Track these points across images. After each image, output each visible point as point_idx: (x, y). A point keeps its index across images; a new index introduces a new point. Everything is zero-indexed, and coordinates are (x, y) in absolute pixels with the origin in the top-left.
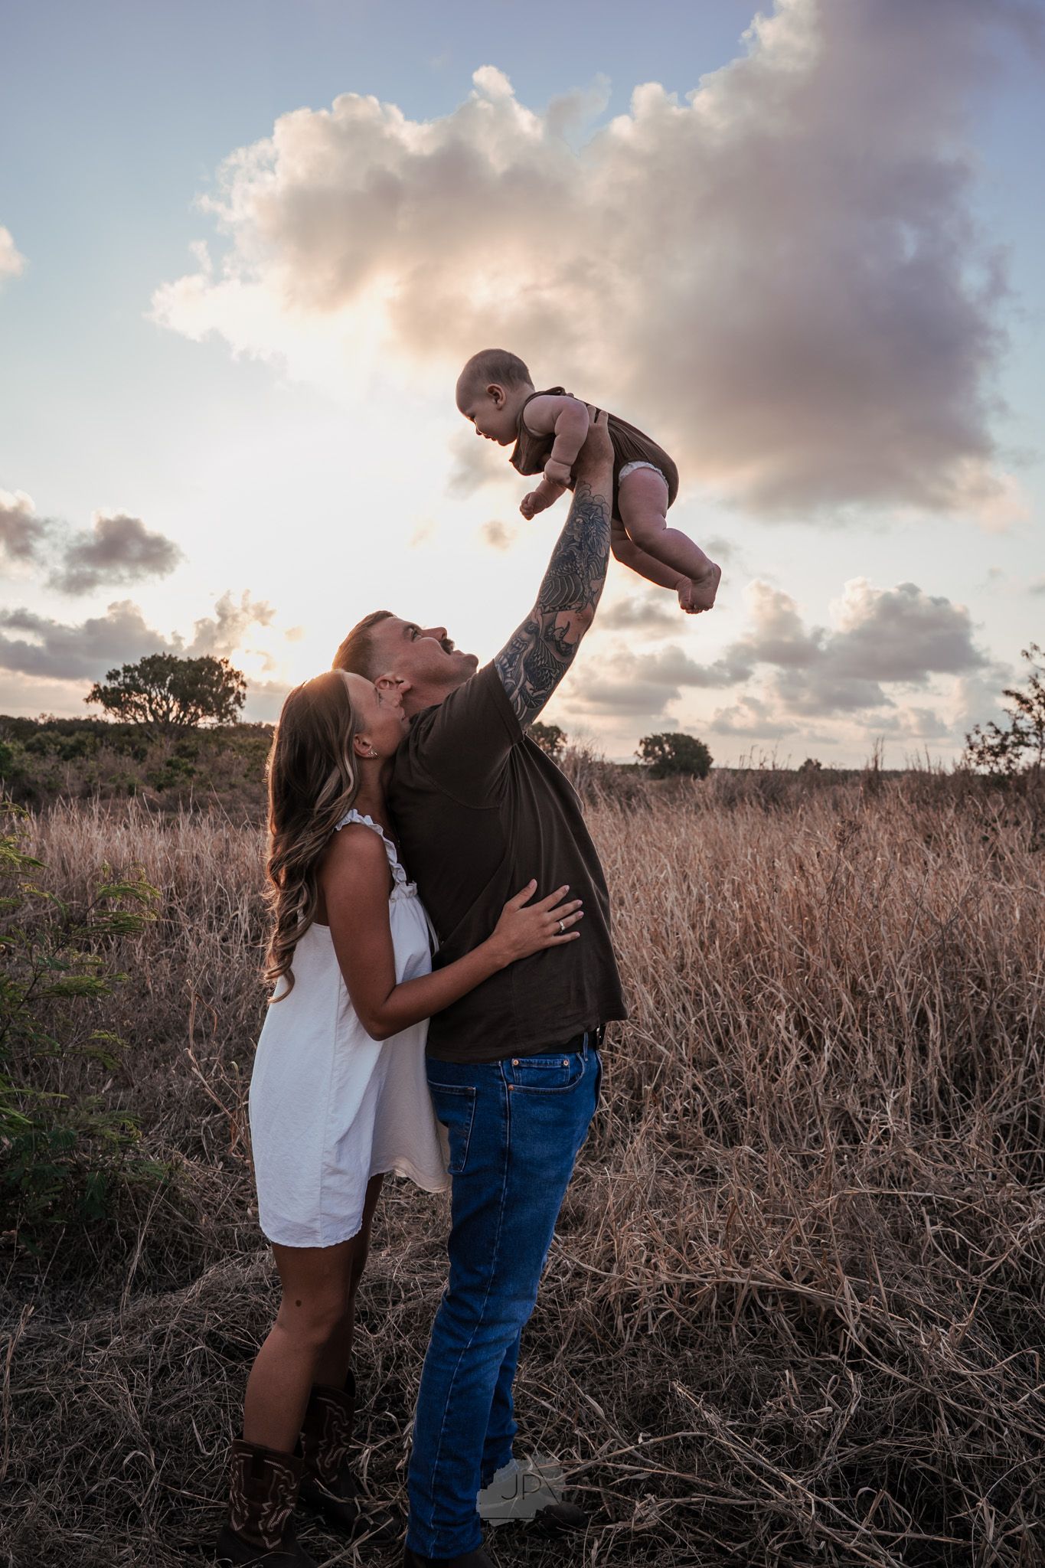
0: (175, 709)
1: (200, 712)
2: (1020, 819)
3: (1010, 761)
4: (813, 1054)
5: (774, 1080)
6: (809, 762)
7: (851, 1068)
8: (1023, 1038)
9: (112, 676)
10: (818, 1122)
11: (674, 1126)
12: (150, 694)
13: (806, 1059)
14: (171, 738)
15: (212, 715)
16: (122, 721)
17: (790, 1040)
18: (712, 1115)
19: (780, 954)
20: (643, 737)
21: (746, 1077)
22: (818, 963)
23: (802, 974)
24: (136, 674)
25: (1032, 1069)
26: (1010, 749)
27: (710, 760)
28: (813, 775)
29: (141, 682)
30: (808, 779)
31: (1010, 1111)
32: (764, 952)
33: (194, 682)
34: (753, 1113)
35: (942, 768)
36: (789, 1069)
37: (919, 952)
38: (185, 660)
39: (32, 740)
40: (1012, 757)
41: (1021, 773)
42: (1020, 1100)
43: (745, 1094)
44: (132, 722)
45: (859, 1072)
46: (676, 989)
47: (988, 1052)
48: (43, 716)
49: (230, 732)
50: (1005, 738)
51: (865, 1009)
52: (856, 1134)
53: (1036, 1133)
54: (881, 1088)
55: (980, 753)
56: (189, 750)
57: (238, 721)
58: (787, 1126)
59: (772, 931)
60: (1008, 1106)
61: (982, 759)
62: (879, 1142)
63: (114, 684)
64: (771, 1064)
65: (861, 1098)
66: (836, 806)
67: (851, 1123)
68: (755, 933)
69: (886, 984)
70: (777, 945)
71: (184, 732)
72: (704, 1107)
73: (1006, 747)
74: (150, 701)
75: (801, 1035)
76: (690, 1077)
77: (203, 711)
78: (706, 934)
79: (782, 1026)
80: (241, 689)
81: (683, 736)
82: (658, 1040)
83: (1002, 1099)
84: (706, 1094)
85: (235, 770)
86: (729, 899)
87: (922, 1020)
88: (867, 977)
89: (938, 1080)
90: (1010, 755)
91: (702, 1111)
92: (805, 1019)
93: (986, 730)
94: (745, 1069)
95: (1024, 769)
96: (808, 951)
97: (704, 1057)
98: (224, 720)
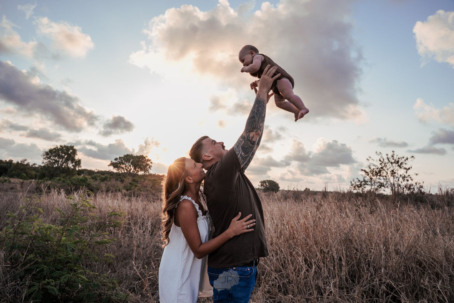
0: (133, 169)
2: (367, 204)
3: (363, 189)
4: (309, 269)
5: (298, 276)
6: (306, 189)
7: (320, 273)
8: (369, 266)
9: (116, 159)
10: (311, 289)
11: (269, 289)
12: (126, 165)
13: (307, 270)
14: (131, 177)
15: (142, 171)
16: (118, 172)
17: (303, 265)
18: (280, 286)
19: (300, 241)
20: (261, 181)
21: (290, 275)
22: (311, 243)
23: (306, 246)
24: (122, 159)
25: (372, 275)
26: (363, 186)
27: (279, 188)
28: (307, 192)
29: (124, 161)
30: (307, 193)
31: (366, 287)
32: (295, 240)
33: (138, 162)
34: (292, 286)
35: (344, 191)
36: (303, 273)
37: (339, 241)
38: (136, 156)
39: (93, 176)
40: (363, 188)
41: (366, 192)
42: (369, 284)
43: (290, 280)
44: (120, 172)
45: (322, 275)
46: (270, 250)
47: (359, 270)
48: (96, 170)
49: (147, 176)
50: (361, 183)
51: (324, 257)
52: (322, 293)
53: (373, 294)
54: (329, 278)
55: (355, 187)
56: (136, 180)
57: (149, 173)
58: (302, 290)
59: (298, 234)
60: (365, 286)
61: (355, 188)
62: (329, 295)
63: (116, 161)
64: (298, 272)
65: (323, 282)
66: (315, 200)
67: (320, 289)
68: (293, 234)
69: (330, 249)
70: (299, 238)
71: (134, 175)
72: (278, 283)
73: (362, 185)
74: (126, 167)
75: (306, 264)
76: (274, 275)
77: (140, 170)
78: (279, 234)
79: (301, 261)
80: (151, 164)
81: (272, 181)
82: (265, 264)
83: (363, 283)
84: (279, 280)
85: (148, 186)
86: (285, 225)
87: (340, 260)
88: (324, 248)
89: (345, 277)
90: (363, 187)
91: (278, 285)
92: (307, 259)
93: (356, 180)
94: (290, 273)
95: (366, 191)
96: (308, 240)
97: (278, 269)
98: (146, 172)
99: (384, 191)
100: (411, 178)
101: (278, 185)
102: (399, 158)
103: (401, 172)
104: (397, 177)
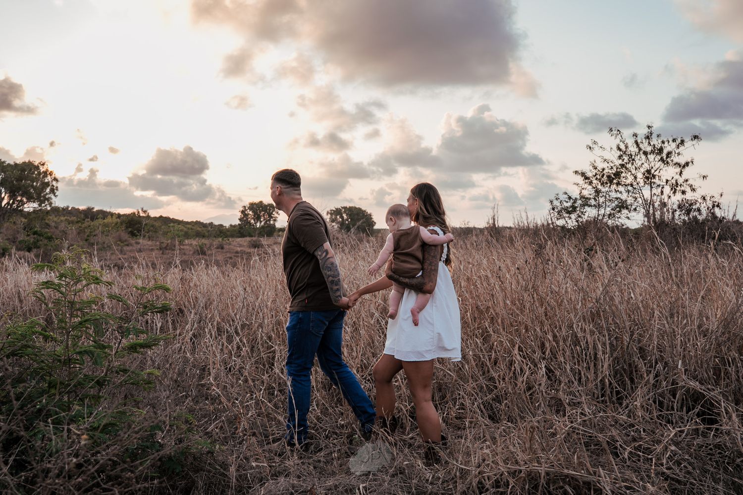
0: (6, 198)
1: (25, 200)
3: (579, 217)
15: (34, 202)
26: (578, 209)
27: (373, 224)
33: (19, 179)
38: (12, 163)
40: (581, 214)
41: (586, 224)
49: (47, 213)
50: (575, 202)
55: (559, 212)
57: (53, 205)
61: (561, 216)
71: (13, 213)
73: (576, 208)
77: (27, 198)
80: (54, 183)
81: (355, 208)
93: (563, 197)
95: (589, 222)
98: (43, 205)
99: (628, 218)
100: (691, 186)
101: (372, 218)
103: (669, 173)
104: (659, 186)
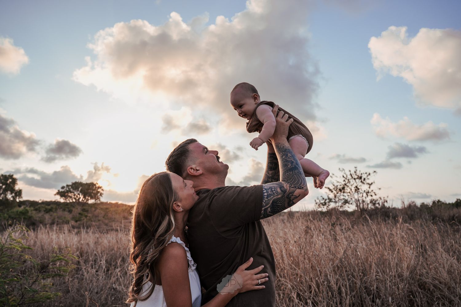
0: (82, 197)
1: (89, 198)
9: (63, 188)
14: (80, 206)
15: (93, 199)
16: (65, 201)
24: (70, 187)
29: (72, 189)
33: (88, 190)
38: (85, 183)
39: (36, 207)
44: (68, 202)
48: (41, 200)
49: (98, 204)
50: (326, 201)
55: (319, 205)
56: (86, 210)
57: (101, 201)
71: (84, 204)
74: (74, 195)
80: (102, 191)
85: (100, 216)
90: (327, 205)
93: (320, 198)
95: (331, 209)
98: (97, 201)
99: (349, 207)
100: (374, 193)
102: (362, 174)
103: (364, 187)
104: (361, 193)
